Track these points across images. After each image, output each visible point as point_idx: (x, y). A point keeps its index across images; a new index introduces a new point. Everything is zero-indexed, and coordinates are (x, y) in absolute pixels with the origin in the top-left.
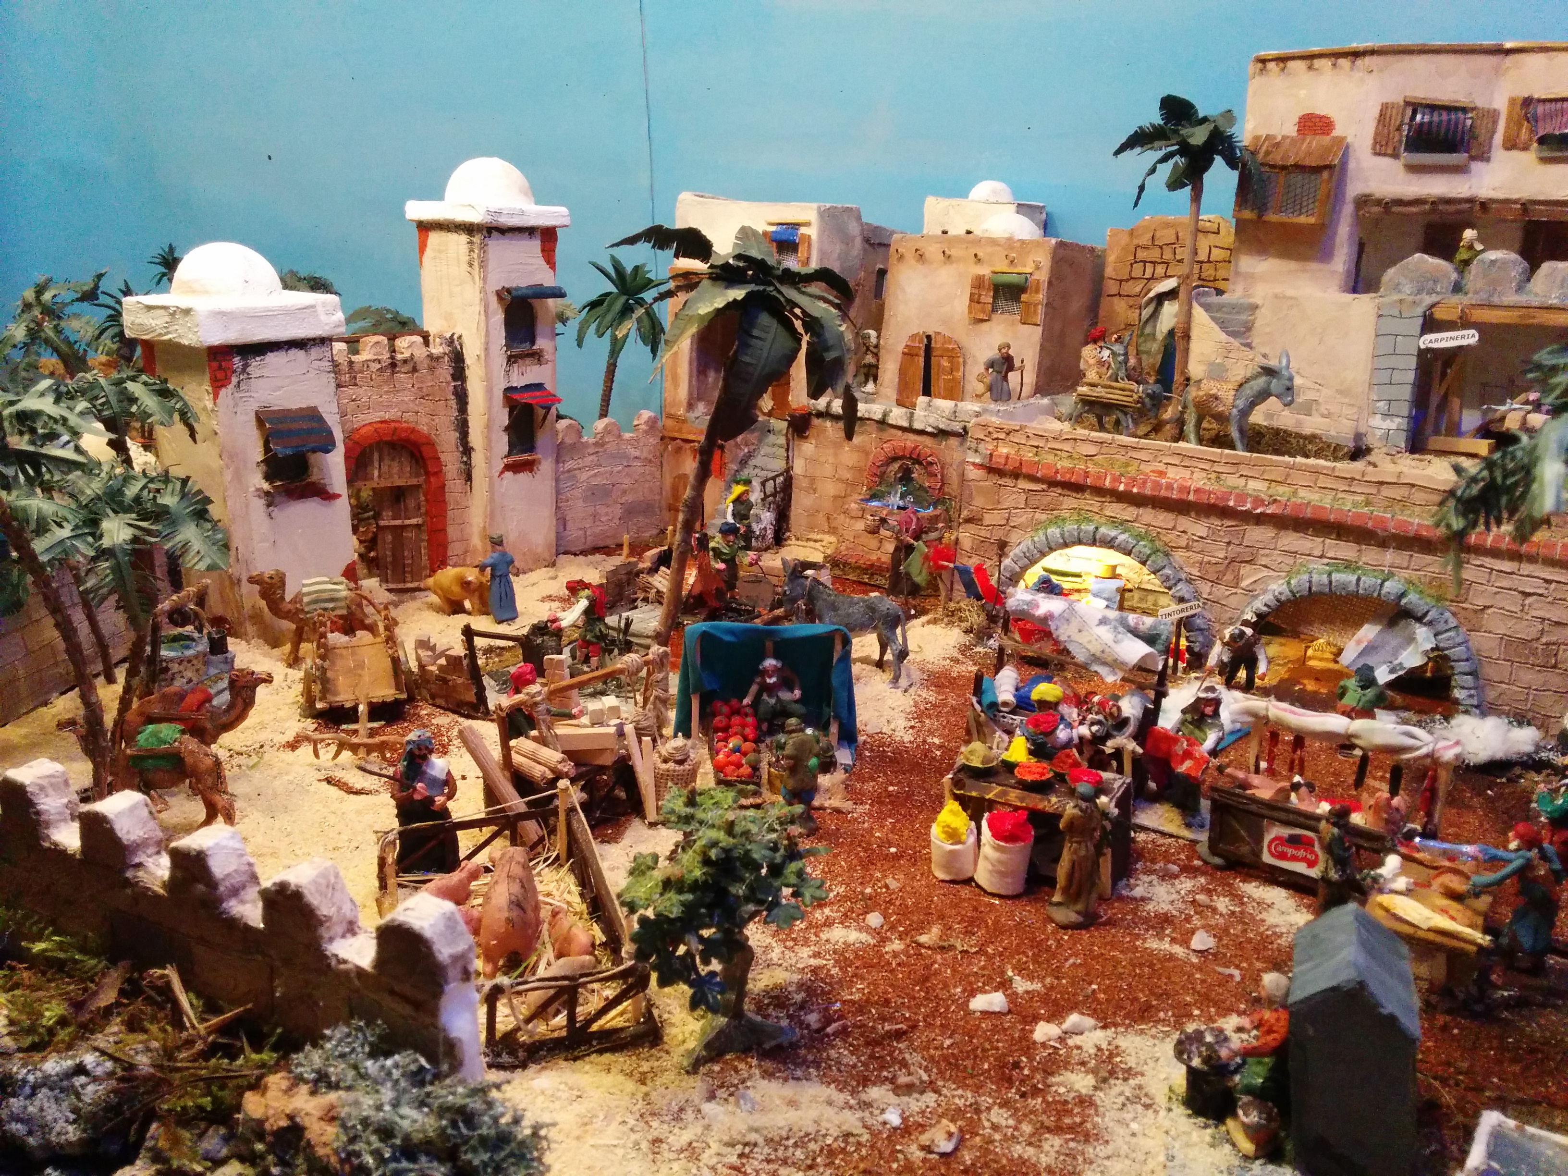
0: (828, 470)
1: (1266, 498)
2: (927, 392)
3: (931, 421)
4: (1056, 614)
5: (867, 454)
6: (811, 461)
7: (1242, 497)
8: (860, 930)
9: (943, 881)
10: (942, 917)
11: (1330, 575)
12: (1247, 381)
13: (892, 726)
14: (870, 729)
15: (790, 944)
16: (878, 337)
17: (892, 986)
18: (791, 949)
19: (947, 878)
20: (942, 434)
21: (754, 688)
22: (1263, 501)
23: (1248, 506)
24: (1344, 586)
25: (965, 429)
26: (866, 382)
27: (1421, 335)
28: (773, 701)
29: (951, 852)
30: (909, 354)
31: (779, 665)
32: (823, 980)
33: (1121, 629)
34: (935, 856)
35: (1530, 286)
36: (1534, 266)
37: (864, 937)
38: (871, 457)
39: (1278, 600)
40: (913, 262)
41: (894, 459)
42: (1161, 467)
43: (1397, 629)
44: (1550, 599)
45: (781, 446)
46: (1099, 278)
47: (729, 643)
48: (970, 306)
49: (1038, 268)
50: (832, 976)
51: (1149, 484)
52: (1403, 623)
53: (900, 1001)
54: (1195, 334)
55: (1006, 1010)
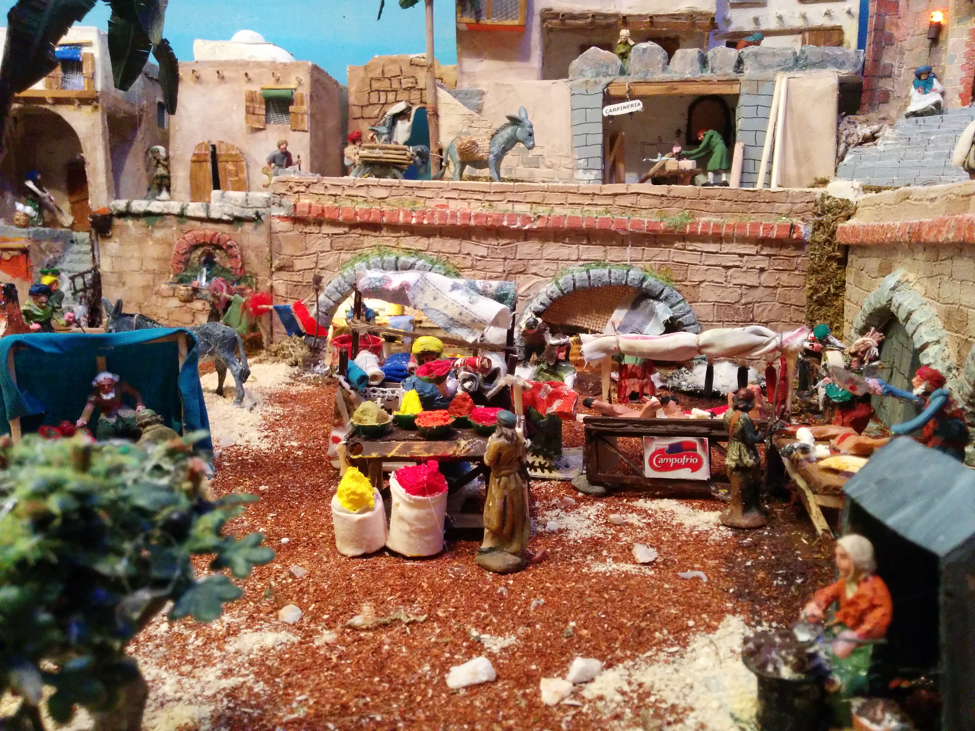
0: (135, 264)
1: (531, 215)
2: (217, 186)
3: (227, 210)
4: (411, 284)
5: (170, 245)
6: (118, 257)
7: (512, 217)
8: (276, 629)
9: (353, 557)
10: (368, 593)
11: (588, 271)
12: (497, 132)
13: (246, 438)
14: (224, 444)
15: (186, 668)
16: (167, 152)
17: (342, 685)
18: (189, 675)
19: (359, 552)
20: (238, 220)
21: (89, 408)
22: (529, 218)
23: (519, 224)
24: (600, 278)
25: (257, 214)
26: (160, 191)
27: (603, 107)
28: (113, 420)
29: (360, 521)
30: (198, 160)
31: (116, 378)
32: (245, 703)
33: (472, 292)
34: (340, 531)
35: (670, 67)
36: (670, 54)
37: (284, 636)
38: (175, 248)
39: (551, 299)
40: (191, 83)
41: (196, 247)
42: (444, 202)
43: (639, 309)
44: (744, 269)
45: (85, 253)
46: (345, 107)
47: (51, 354)
48: (246, 118)
49: (300, 84)
50: (257, 695)
51: (436, 215)
52: (644, 303)
53: (361, 702)
54: (442, 112)
55: (494, 676)
